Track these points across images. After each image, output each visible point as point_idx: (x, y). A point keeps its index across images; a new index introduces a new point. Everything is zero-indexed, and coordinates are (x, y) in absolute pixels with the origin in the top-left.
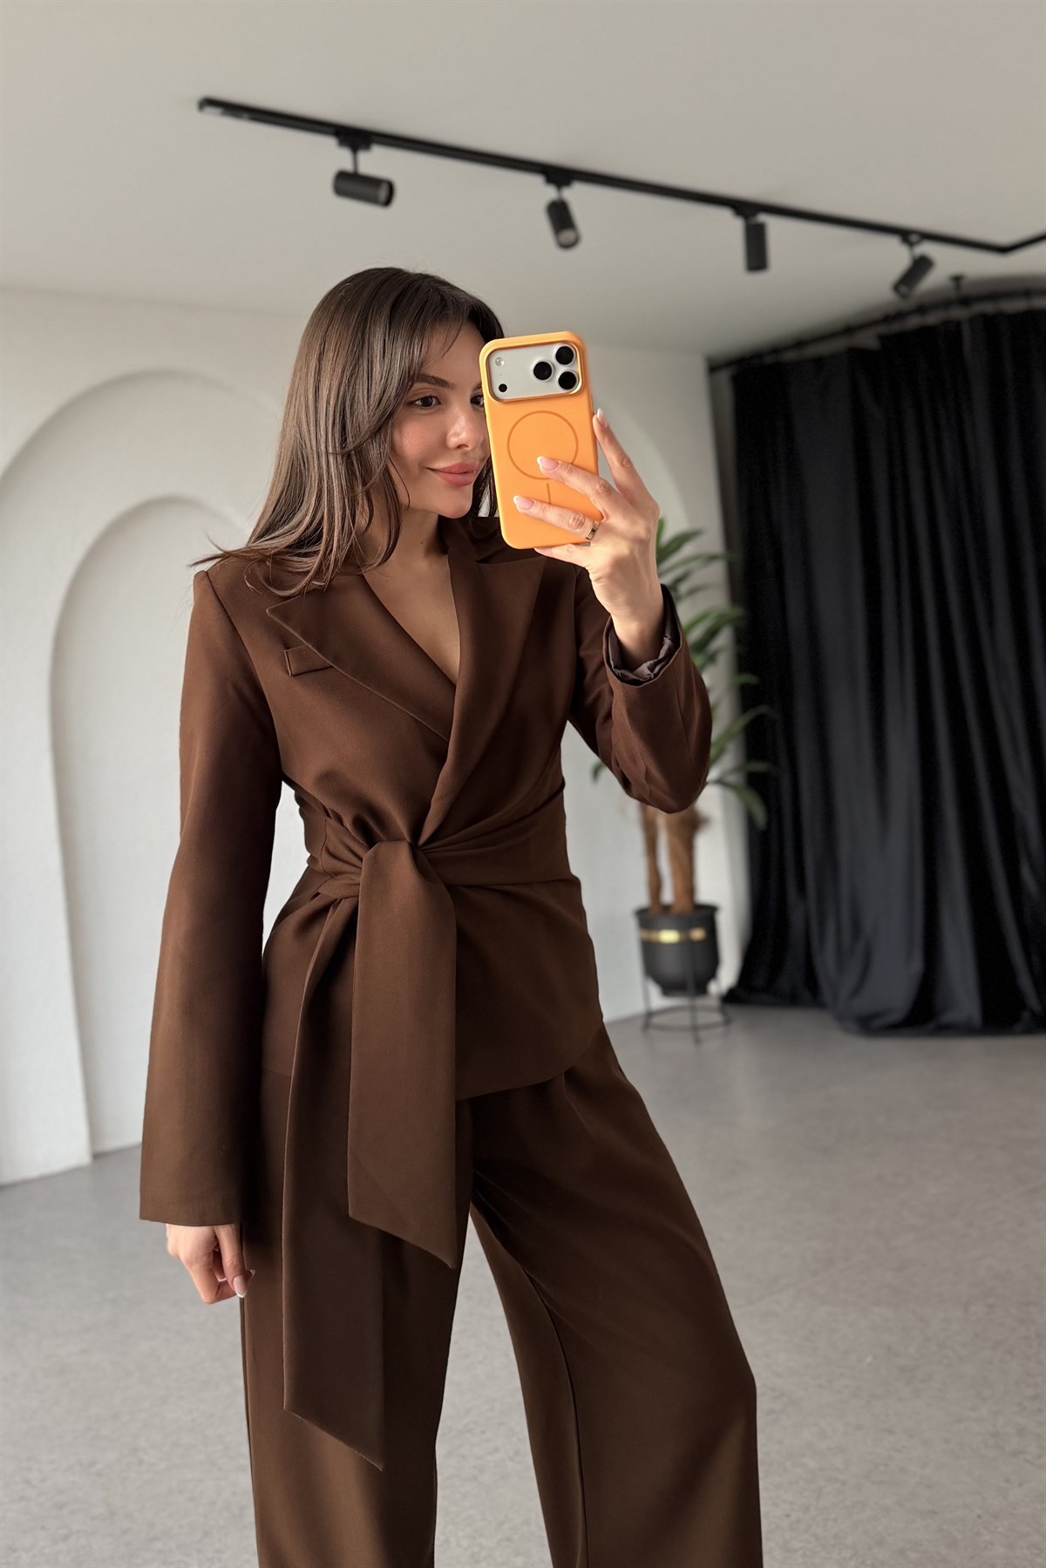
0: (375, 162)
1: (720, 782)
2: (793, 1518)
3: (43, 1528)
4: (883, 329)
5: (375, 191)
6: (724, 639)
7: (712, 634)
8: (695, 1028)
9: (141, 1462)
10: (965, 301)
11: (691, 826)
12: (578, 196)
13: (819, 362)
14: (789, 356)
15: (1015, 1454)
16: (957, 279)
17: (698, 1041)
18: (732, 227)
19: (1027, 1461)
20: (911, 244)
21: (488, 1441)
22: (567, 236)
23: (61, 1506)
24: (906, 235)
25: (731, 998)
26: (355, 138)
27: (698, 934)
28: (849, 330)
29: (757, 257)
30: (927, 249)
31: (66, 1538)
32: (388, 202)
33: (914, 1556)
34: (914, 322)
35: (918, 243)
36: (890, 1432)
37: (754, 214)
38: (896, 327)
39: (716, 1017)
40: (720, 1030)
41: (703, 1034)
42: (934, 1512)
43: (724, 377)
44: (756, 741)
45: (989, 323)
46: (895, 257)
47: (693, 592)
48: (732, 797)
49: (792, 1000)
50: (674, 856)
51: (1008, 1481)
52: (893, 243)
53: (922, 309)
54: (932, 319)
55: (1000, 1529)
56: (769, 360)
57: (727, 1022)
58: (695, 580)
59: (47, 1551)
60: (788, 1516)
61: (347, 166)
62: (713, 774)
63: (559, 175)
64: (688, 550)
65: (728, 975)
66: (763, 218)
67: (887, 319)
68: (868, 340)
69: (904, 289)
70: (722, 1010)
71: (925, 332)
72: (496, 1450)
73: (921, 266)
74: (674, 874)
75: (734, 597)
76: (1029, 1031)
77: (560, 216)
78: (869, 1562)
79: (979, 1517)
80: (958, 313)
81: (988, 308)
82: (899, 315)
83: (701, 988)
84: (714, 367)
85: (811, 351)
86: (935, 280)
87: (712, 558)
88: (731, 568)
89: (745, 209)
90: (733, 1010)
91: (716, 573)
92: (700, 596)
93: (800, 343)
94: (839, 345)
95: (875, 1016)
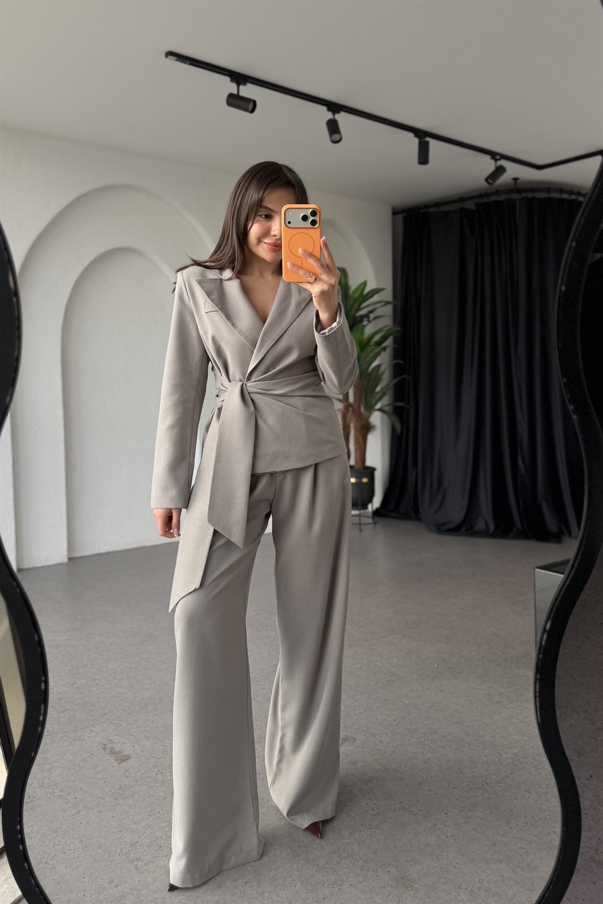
0: (248, 91)
1: (379, 410)
2: (397, 721)
3: (53, 707)
4: (478, 201)
5: (248, 105)
6: (389, 342)
7: (384, 339)
8: (360, 524)
9: (98, 684)
10: (519, 191)
11: (366, 429)
12: (342, 118)
13: (446, 213)
14: (432, 210)
15: (497, 703)
16: (516, 179)
17: (361, 530)
18: (413, 142)
19: (502, 705)
20: (496, 160)
21: (260, 685)
22: (336, 137)
23: (61, 699)
24: (494, 155)
25: (376, 513)
26: (239, 78)
27: (365, 480)
28: (461, 199)
29: (423, 158)
30: (503, 162)
31: (64, 712)
32: (253, 111)
33: (450, 738)
34: (493, 198)
35: (499, 160)
36: (442, 691)
37: (424, 138)
38: (484, 200)
39: (370, 521)
40: (372, 526)
41: (363, 527)
42: (460, 722)
43: (400, 217)
44: (400, 392)
45: (529, 202)
46: (488, 165)
47: (376, 318)
48: (385, 417)
49: (405, 517)
50: (357, 442)
51: (494, 713)
52: (488, 158)
53: (497, 192)
54: (502, 198)
55: (488, 730)
56: (422, 211)
57: (375, 523)
58: (378, 312)
59: (55, 716)
60: (395, 720)
61: (235, 92)
62: (378, 406)
63: (334, 107)
64: (376, 298)
65: (377, 502)
66: (427, 139)
67: (480, 196)
68: (470, 205)
69: (490, 181)
70: (373, 518)
71: (498, 203)
72: (264, 689)
73: (500, 170)
74: (356, 451)
75: (395, 322)
76: (516, 538)
77: (333, 127)
78: (430, 739)
79: (480, 725)
80: (515, 196)
81: (530, 195)
82: (487, 194)
83: (365, 507)
84: (395, 212)
85: (443, 208)
86: (505, 178)
87: (387, 303)
88: (395, 308)
89: (420, 134)
90: (377, 519)
91: (388, 310)
92: (379, 320)
93: (437, 204)
94: (457, 206)
95: (444, 524)
